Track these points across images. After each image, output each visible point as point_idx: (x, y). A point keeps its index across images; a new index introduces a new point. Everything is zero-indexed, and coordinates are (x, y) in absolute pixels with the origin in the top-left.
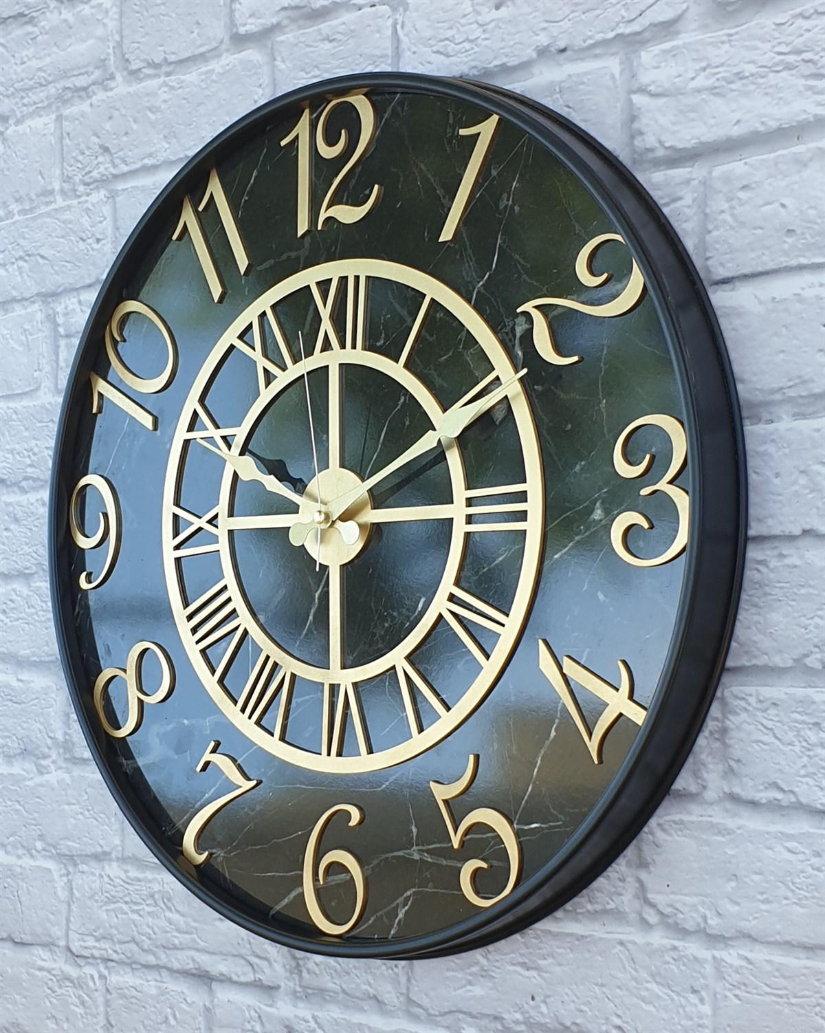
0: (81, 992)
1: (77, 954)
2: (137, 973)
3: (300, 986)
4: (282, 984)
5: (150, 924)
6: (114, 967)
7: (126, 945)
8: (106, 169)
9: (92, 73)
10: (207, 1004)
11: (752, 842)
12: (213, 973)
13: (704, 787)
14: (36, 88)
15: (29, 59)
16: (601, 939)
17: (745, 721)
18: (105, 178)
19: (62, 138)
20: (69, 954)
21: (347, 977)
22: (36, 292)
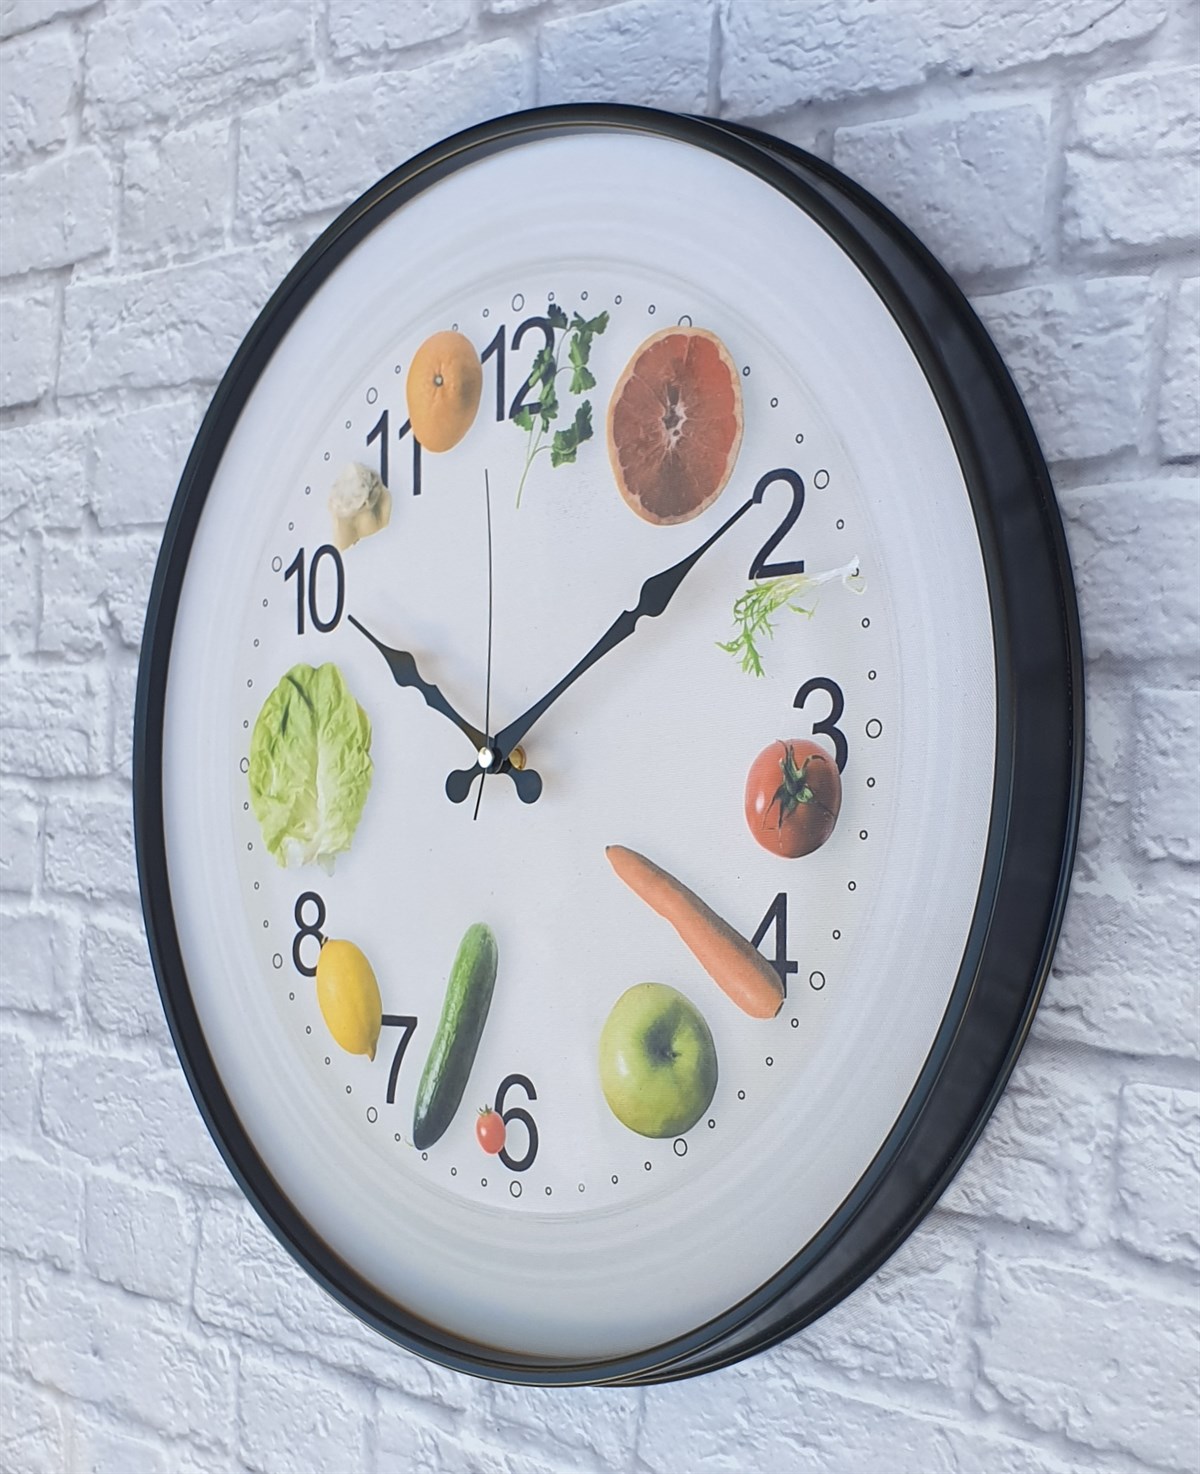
0: (206, 1372)
1: (205, 1320)
2: (281, 1359)
3: (493, 1414)
4: (469, 1408)
5: (300, 1295)
6: (250, 1345)
7: (268, 1318)
8: (295, 203)
9: (284, 59)
10: (369, 1416)
11: (1144, 1315)
12: (379, 1376)
13: (1081, 1225)
14: (207, 76)
15: (201, 33)
16: (912, 1419)
17: (1151, 1137)
18: (292, 216)
19: (237, 155)
20: (193, 1318)
21: (555, 1413)
22: (189, 376)
